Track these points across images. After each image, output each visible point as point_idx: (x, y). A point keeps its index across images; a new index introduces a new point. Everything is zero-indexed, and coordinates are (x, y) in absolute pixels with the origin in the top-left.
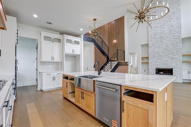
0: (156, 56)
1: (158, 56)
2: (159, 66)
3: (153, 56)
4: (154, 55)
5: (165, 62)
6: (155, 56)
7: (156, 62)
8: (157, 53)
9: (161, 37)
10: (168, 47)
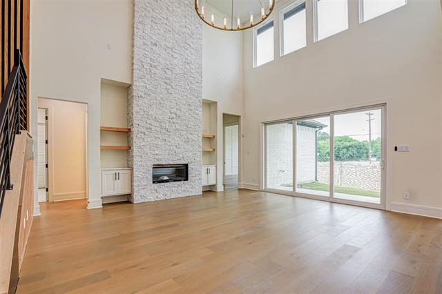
0: (153, 128)
1: (158, 129)
2: (161, 159)
3: (147, 128)
4: (148, 126)
5: (175, 148)
6: (151, 129)
7: (155, 149)
8: (156, 120)
9: (166, 78)
10: (181, 110)
